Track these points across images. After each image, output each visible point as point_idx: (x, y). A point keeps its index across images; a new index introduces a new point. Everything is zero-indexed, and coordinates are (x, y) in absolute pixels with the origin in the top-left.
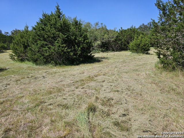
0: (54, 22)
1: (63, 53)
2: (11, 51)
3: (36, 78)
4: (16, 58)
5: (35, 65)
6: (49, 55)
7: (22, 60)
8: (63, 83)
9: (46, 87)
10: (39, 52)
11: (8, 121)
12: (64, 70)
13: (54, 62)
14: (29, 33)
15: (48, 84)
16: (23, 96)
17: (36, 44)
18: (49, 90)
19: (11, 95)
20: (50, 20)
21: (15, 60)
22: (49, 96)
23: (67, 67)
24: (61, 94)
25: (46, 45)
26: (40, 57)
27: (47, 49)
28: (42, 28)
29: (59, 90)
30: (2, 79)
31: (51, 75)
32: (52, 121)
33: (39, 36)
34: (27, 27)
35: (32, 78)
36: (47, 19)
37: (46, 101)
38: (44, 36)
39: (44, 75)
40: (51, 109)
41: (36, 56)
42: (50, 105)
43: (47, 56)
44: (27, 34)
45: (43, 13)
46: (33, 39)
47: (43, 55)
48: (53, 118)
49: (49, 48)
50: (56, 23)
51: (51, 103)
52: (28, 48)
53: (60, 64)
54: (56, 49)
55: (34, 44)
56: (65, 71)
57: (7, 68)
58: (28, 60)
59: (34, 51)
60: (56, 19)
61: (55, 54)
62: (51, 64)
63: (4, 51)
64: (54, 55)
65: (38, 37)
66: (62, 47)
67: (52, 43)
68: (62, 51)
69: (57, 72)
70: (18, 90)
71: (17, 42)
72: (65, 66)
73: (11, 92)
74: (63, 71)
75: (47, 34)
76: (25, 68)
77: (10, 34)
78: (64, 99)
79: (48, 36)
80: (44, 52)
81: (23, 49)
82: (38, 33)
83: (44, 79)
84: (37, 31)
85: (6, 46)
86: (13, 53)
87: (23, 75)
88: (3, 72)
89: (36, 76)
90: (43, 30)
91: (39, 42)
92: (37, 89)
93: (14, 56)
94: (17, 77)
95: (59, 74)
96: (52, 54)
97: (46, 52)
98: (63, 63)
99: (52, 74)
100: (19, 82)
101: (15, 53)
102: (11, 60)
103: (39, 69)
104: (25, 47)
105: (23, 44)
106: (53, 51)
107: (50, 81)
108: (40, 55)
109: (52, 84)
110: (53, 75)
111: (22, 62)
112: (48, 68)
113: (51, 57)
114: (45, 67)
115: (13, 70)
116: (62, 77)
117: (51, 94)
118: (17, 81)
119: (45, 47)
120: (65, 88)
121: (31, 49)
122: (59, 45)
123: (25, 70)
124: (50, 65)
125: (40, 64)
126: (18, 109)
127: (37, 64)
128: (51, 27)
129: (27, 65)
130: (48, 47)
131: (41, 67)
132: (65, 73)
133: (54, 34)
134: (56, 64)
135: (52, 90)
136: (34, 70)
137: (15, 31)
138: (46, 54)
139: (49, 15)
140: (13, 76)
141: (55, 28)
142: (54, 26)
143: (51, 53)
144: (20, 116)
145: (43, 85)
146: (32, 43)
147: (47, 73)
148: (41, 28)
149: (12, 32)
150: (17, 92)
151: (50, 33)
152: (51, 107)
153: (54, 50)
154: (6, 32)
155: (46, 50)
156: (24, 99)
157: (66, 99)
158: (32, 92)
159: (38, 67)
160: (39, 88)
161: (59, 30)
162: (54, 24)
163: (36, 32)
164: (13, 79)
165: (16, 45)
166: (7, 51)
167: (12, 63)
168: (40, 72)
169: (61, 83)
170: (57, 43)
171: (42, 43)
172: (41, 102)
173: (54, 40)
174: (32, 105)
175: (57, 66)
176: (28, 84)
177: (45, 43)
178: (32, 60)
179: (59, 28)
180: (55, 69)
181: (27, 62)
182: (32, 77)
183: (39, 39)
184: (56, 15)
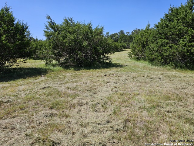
0: (183, 16)
1: (188, 53)
2: (130, 49)
3: (152, 79)
4: (133, 56)
5: (151, 65)
6: (169, 55)
7: (138, 59)
8: (185, 91)
9: (163, 90)
10: (157, 51)
11: (127, 112)
12: (186, 75)
13: (174, 64)
14: (150, 31)
15: (166, 88)
16: (139, 94)
17: (155, 42)
18: (167, 94)
19: (129, 90)
20: (178, 13)
21: (132, 58)
22: (167, 102)
23: (191, 71)
24: (183, 104)
25: (168, 43)
26: (158, 56)
27: (168, 48)
28: (166, 24)
29: (180, 99)
30: (122, 74)
31: (169, 79)
32: (171, 131)
33: (160, 33)
34: (149, 25)
35: (148, 78)
36: (174, 13)
37: (163, 106)
38: (166, 34)
39: (160, 77)
40: (169, 117)
41: (153, 55)
42: (169, 112)
43: (167, 56)
44: (147, 33)
45: (171, 8)
46: (154, 37)
47: (162, 55)
48: (172, 128)
49: (171, 47)
50: (186, 16)
51: (170, 110)
52: (147, 47)
53: (181, 67)
54: (180, 48)
55: (153, 43)
56: (189, 77)
57: (125, 65)
58: (144, 59)
59: (152, 50)
60: (186, 11)
61: (176, 55)
62: (170, 66)
63: (123, 49)
64: (174, 56)
65: (160, 35)
66: (189, 46)
67: (175, 41)
68: (188, 51)
69: (177, 76)
70: (135, 86)
71: (137, 42)
72: (188, 70)
73: (128, 87)
74: (185, 77)
75: (171, 31)
76: (141, 67)
77: (130, 34)
78: (188, 111)
79: (172, 33)
80: (163, 52)
81: (140, 48)
82: (160, 31)
83: (161, 82)
84: (160, 28)
85: (125, 45)
86: (132, 51)
87: (138, 73)
88: (122, 68)
89: (152, 77)
90: (167, 26)
91: (160, 40)
92: (153, 90)
93: (132, 54)
94: (134, 74)
95: (180, 79)
96: (173, 54)
97: (165, 52)
98: (187, 66)
99: (170, 77)
100: (135, 80)
101: (134, 51)
102: (129, 58)
103: (155, 70)
104: (144, 46)
105: (142, 43)
106: (175, 51)
107: (167, 85)
108: (158, 54)
109: (171, 89)
110: (172, 79)
111: (138, 61)
112: (165, 69)
113: (171, 58)
114: (162, 68)
115: (130, 67)
116: (183, 84)
117: (169, 100)
118: (134, 78)
119: (165, 46)
120: (188, 98)
121: (149, 48)
122: (185, 44)
123: (141, 68)
124: (168, 67)
125: (156, 65)
126: (135, 104)
127: (153, 64)
128: (178, 23)
129: (142, 64)
130: (169, 46)
131: (156, 68)
132: (188, 79)
133: (181, 30)
134: (176, 66)
135: (170, 95)
136: (150, 70)
137: (135, 31)
138: (166, 54)
139: (178, 8)
140: (130, 73)
141: (183, 23)
142: (182, 21)
143: (172, 52)
144: (137, 112)
145: (159, 88)
146: (151, 42)
147: (164, 75)
148: (164, 25)
149: (132, 31)
150: (134, 89)
151: (176, 30)
152: (170, 114)
153: (177, 49)
154: (127, 33)
155: (166, 50)
156: (140, 97)
157: (190, 112)
158: (148, 92)
159: (153, 67)
160: (155, 90)
161: (189, 25)
162: (183, 18)
163: (159, 30)
164: (131, 76)
165: (135, 44)
166: (126, 50)
167: (130, 61)
168: (156, 73)
169: (182, 90)
170: (183, 41)
171: (162, 42)
172: (158, 106)
173: (179, 37)
174: (148, 105)
175: (177, 69)
176: (144, 83)
177: (167, 41)
178: (149, 59)
179: (188, 22)
180: (175, 72)
181: (142, 61)
182: (147, 76)
183: (160, 37)
184: (187, 7)
